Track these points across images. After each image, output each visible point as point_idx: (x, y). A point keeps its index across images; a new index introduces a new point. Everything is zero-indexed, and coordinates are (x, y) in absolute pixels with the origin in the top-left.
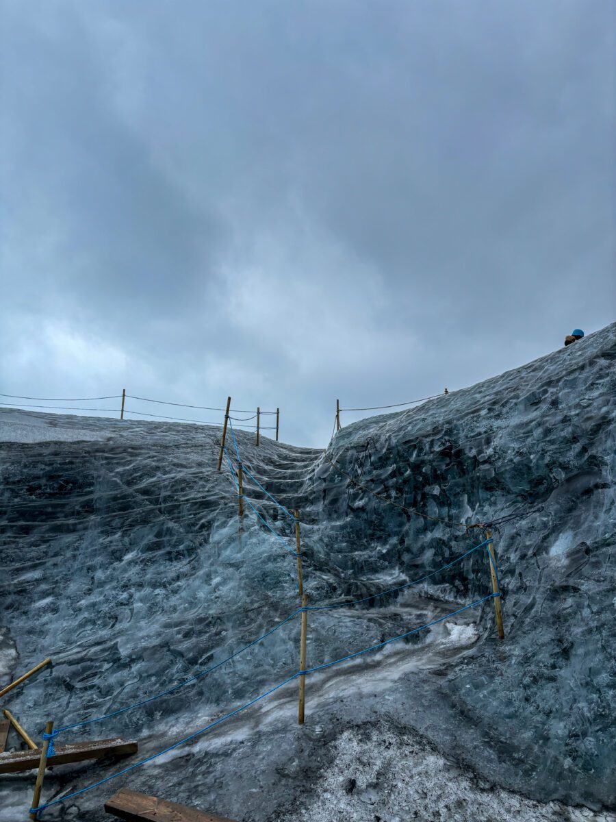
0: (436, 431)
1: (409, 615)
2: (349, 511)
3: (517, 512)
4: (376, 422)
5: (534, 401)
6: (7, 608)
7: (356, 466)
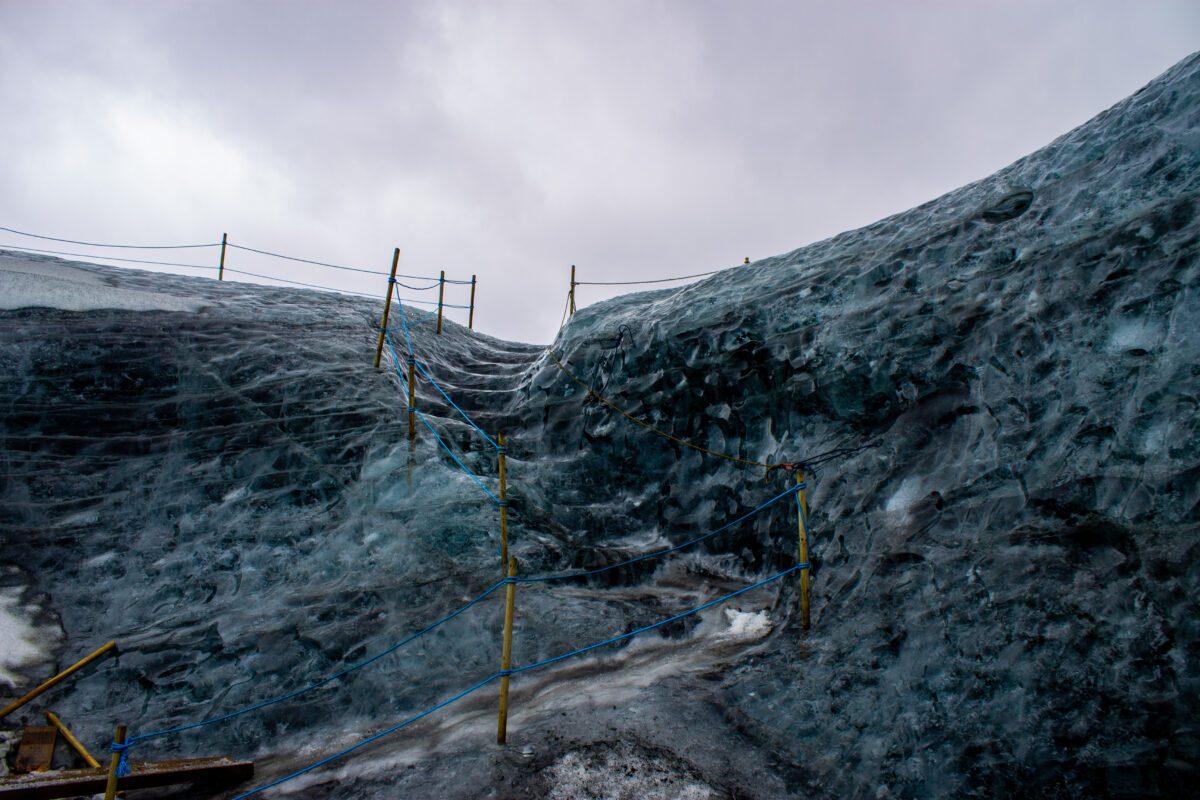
0: (730, 318)
1: (671, 598)
2: (585, 440)
3: (844, 447)
4: (636, 303)
5: (880, 280)
6: (45, 565)
7: (600, 370)
